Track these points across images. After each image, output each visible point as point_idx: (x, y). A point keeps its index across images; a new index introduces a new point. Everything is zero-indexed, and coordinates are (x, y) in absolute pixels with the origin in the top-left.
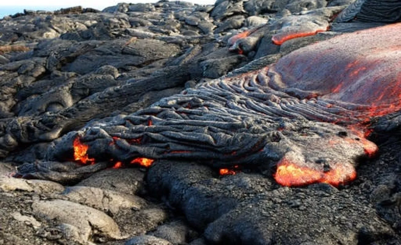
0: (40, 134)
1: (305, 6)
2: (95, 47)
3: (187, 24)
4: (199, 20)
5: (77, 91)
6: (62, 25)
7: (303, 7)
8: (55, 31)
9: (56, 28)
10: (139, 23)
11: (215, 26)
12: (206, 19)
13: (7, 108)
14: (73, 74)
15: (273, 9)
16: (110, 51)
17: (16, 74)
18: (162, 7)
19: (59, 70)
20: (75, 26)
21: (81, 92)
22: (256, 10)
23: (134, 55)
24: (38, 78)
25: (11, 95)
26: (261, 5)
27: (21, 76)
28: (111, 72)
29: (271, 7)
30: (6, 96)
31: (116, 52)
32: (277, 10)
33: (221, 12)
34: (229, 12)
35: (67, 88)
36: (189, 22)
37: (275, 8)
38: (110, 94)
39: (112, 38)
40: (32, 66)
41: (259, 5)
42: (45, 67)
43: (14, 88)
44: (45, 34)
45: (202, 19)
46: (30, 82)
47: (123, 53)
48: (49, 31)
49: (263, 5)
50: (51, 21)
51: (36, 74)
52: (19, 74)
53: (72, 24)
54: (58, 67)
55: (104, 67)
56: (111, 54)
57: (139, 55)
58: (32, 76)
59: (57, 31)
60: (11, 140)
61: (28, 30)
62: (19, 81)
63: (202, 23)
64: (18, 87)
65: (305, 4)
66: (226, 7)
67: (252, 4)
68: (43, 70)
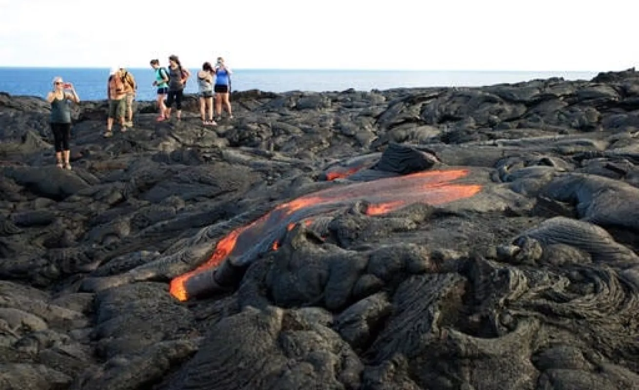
0: (81, 265)
1: (496, 113)
2: (177, 173)
3: (342, 133)
4: (358, 129)
5: (137, 223)
6: (184, 132)
7: (493, 114)
8: (174, 140)
9: (177, 136)
10: (284, 130)
11: (376, 137)
12: (366, 127)
13: (73, 237)
14: (146, 202)
15: (457, 116)
16: (188, 179)
17: (91, 200)
18: (341, 101)
19: (136, 197)
20: (202, 134)
21: (140, 224)
22: (435, 116)
23: (209, 184)
24: (113, 205)
25: (81, 223)
26: (444, 110)
27: (97, 202)
28: (175, 205)
29: (456, 112)
30: (75, 224)
31: (194, 180)
32: (461, 116)
33: (389, 118)
34: (399, 119)
35: (127, 219)
36: (344, 132)
37: (461, 114)
38: (156, 229)
39: (200, 163)
40: (109, 192)
41: (440, 110)
42: (122, 194)
43: (85, 215)
44: (161, 144)
45: (362, 128)
46: (103, 209)
47: (200, 182)
48: (167, 140)
49: (446, 110)
50: (173, 128)
51: (111, 201)
52: (95, 200)
53: (199, 131)
54: (136, 194)
55: (169, 199)
56: (188, 182)
57: (215, 185)
58: (107, 203)
59: (177, 140)
60: (54, 269)
61: (144, 139)
62: (92, 207)
63: (360, 132)
64: (90, 214)
65: (496, 110)
66: (397, 111)
67: (432, 108)
68: (119, 196)
